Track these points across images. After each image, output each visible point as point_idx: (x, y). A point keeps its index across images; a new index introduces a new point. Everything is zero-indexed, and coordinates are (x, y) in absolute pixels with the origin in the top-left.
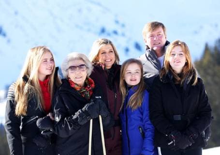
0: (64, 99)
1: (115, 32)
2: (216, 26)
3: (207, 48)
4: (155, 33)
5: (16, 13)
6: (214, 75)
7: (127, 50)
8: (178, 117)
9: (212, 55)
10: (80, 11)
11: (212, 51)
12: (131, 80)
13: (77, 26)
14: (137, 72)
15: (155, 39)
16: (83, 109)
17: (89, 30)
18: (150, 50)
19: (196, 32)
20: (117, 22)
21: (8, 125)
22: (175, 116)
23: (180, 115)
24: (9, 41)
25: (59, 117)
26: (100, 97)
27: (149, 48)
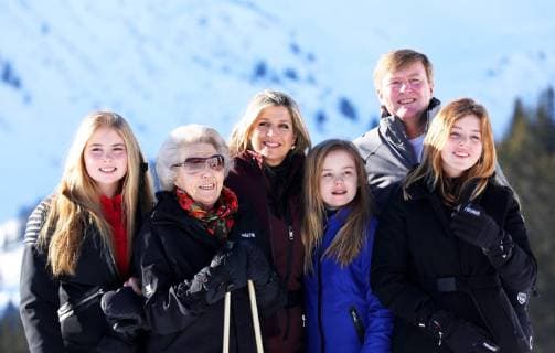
0: (163, 240)
1: (292, 75)
2: (542, 56)
3: (519, 112)
4: (404, 74)
5: (45, 29)
6: (538, 178)
7: (321, 118)
8: (449, 285)
9: (532, 129)
10: (203, 22)
11: (532, 117)
12: (334, 193)
13: (196, 59)
14: (347, 173)
15: (402, 90)
16: (213, 264)
17: (226, 70)
18: (392, 118)
19: (491, 73)
20: (295, 49)
21: (27, 307)
22: (440, 281)
23: (453, 279)
24: (27, 99)
25: (151, 283)
26: (253, 235)
27: (389, 115)
